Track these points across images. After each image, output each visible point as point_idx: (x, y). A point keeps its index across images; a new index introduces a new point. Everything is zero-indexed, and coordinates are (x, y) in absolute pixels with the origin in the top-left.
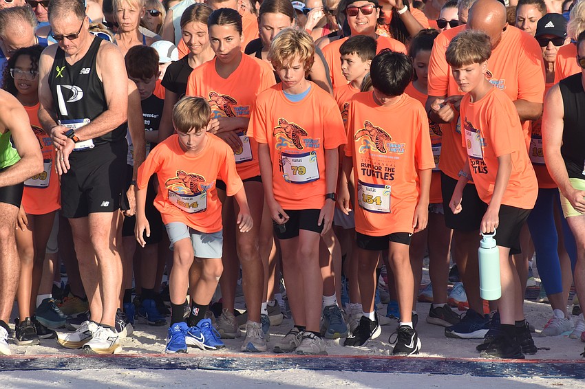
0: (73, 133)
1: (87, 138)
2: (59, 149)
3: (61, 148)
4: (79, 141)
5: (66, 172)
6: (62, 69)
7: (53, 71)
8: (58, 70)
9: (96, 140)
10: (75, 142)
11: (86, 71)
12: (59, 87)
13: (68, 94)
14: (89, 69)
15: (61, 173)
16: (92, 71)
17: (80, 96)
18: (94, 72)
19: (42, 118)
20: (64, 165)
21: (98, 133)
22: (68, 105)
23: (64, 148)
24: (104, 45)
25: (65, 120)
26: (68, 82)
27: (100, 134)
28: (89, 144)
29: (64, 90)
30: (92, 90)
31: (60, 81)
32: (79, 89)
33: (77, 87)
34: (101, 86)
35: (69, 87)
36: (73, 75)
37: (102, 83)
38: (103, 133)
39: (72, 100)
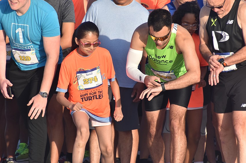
0: (224, 61)
1: (232, 64)
2: (213, 70)
3: (215, 69)
4: (227, 66)
5: (216, 84)
6: (215, 20)
7: (209, 21)
8: (212, 21)
9: (238, 65)
10: (224, 67)
11: (231, 22)
12: (213, 32)
13: (219, 37)
14: (233, 21)
15: (212, 85)
16: (235, 22)
17: (227, 38)
18: (236, 22)
19: (202, 50)
20: (215, 80)
21: (239, 60)
22: (219, 44)
23: (216, 70)
24: (242, 5)
25: (217, 52)
26: (219, 28)
27: (240, 62)
28: (234, 67)
29: (217, 34)
30: (235, 34)
31: (213, 28)
32: (227, 34)
33: (225, 33)
34: (240, 31)
35: (220, 32)
36: (222, 24)
37: (242, 29)
38: (242, 61)
39: (222, 41)
